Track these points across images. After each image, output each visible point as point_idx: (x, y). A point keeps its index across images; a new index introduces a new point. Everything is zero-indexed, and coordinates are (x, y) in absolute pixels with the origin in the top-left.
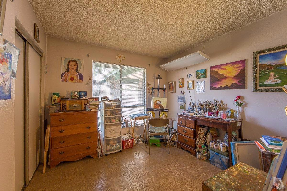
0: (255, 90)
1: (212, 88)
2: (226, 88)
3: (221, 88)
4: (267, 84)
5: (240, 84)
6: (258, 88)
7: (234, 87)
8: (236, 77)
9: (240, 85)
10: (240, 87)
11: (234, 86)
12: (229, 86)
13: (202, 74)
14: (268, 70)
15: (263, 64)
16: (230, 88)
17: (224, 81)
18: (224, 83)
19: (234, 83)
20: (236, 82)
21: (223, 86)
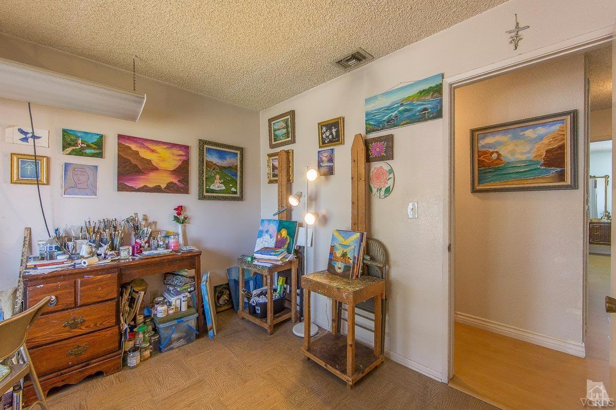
0: (202, 197)
1: (122, 188)
2: (157, 189)
3: (145, 189)
4: (213, 190)
5: (182, 186)
6: (205, 194)
7: (171, 190)
8: (175, 172)
9: (182, 188)
10: (182, 190)
11: (171, 188)
12: (163, 186)
13: (89, 146)
14: (214, 171)
15: (210, 161)
16: (166, 190)
17: (152, 175)
18: (153, 179)
19: (172, 183)
20: (175, 181)
21: (151, 185)
